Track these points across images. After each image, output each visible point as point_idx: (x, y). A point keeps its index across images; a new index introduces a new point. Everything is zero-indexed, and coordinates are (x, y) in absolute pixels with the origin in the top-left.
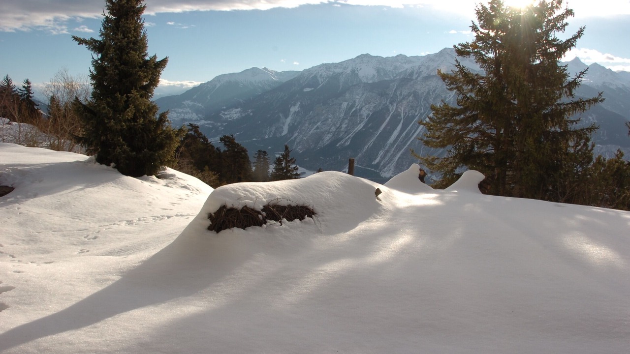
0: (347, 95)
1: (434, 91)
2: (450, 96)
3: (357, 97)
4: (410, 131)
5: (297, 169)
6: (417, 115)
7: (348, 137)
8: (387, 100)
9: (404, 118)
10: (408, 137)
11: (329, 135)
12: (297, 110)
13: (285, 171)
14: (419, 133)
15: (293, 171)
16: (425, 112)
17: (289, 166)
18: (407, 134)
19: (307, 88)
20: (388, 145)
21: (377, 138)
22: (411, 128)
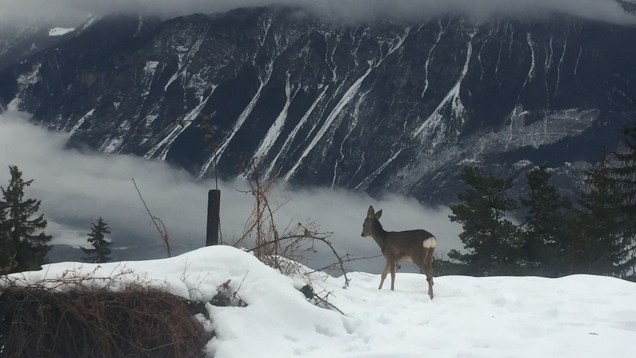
0: (158, 44)
1: (360, 31)
2: (396, 42)
3: (181, 48)
4: (307, 126)
5: (43, 225)
6: (323, 89)
7: (160, 144)
8: (251, 54)
9: (291, 96)
10: (302, 140)
11: (115, 141)
12: (34, 82)
13: (13, 229)
14: (328, 130)
15: (32, 230)
16: (339, 82)
17: (24, 218)
18: (302, 133)
19: (57, 29)
20: (257, 162)
21: (229, 144)
22: (309, 118)
